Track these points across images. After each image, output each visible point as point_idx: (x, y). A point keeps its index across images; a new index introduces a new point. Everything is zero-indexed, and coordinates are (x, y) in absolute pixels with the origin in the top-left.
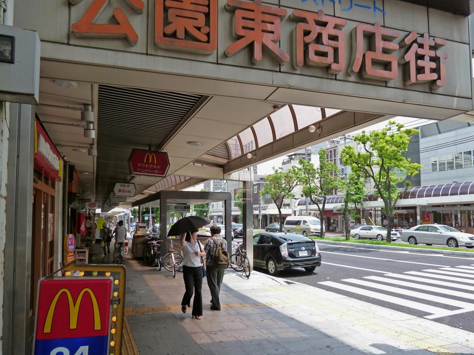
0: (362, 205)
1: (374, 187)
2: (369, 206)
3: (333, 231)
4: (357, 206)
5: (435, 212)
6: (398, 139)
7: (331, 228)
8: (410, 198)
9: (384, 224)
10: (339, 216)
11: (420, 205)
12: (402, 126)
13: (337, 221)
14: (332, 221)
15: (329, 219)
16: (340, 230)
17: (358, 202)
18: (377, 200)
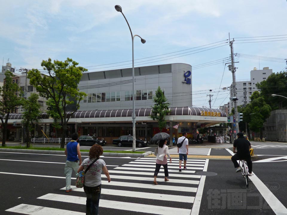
0: (37, 121)
1: (47, 109)
2: (42, 122)
3: (12, 140)
4: (33, 122)
5: (84, 127)
6: (76, 71)
7: (10, 138)
8: (71, 118)
9: (51, 135)
10: (17, 129)
11: (77, 123)
12: (77, 64)
13: (16, 132)
14: (11, 133)
15: (8, 132)
16: (17, 140)
17: (34, 119)
18: (48, 118)
